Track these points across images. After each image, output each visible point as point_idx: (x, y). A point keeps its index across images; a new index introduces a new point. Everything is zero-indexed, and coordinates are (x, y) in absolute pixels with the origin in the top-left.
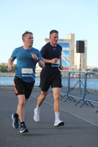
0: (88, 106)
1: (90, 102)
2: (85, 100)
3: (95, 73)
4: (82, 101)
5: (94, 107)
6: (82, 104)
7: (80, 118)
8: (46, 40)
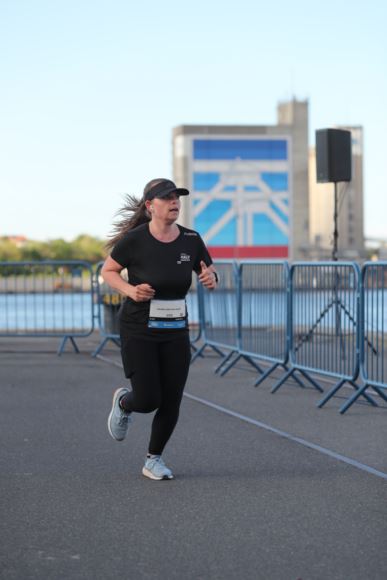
0: (375, 409)
1: (382, 390)
2: (362, 381)
6: (348, 399)
8: (187, 130)
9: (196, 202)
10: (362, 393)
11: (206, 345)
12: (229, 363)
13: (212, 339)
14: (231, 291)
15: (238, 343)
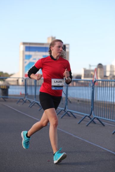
0: (70, 117)
1: (72, 113)
2: (67, 110)
3: (78, 80)
4: (63, 111)
5: (76, 118)
6: (63, 115)
7: (61, 131)
8: (24, 43)
9: (26, 62)
10: (67, 113)
11: (26, 100)
12: (33, 104)
13: (28, 98)
14: (34, 86)
15: (35, 99)
